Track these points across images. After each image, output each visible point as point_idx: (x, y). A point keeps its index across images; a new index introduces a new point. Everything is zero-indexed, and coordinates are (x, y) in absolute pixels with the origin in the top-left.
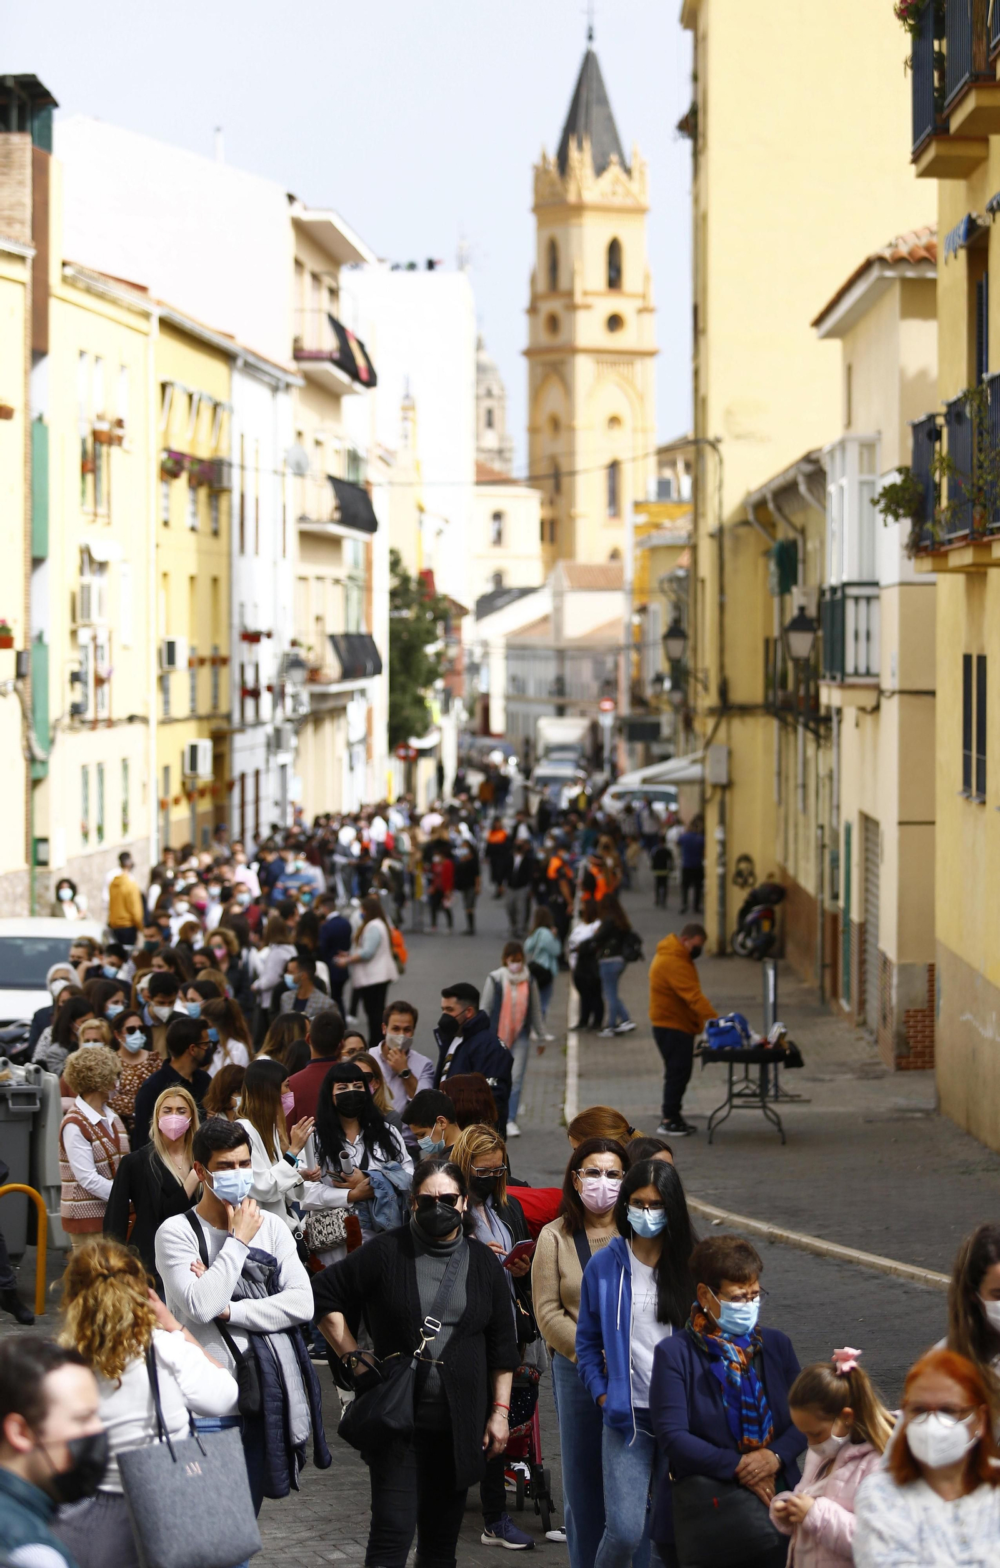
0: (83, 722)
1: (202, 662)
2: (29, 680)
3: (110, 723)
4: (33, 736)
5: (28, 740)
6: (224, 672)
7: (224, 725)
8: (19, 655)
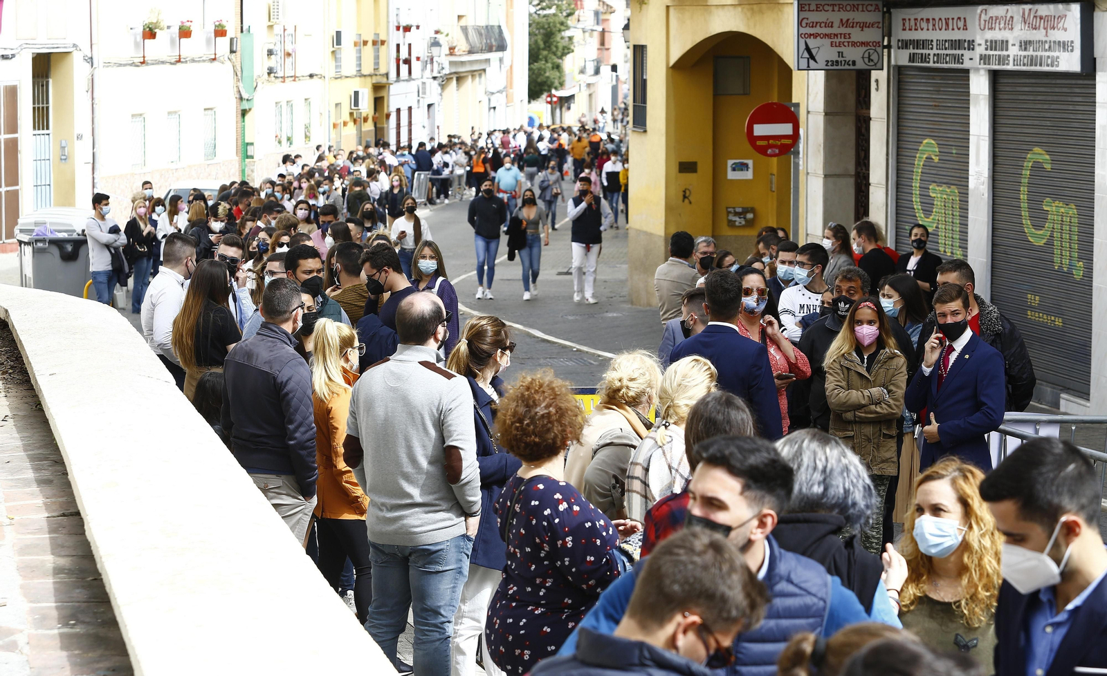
0: (276, 77)
1: (365, 43)
2: (238, 53)
3: (295, 78)
4: (241, 85)
5: (238, 87)
6: (383, 49)
7: (384, 80)
8: (232, 40)
